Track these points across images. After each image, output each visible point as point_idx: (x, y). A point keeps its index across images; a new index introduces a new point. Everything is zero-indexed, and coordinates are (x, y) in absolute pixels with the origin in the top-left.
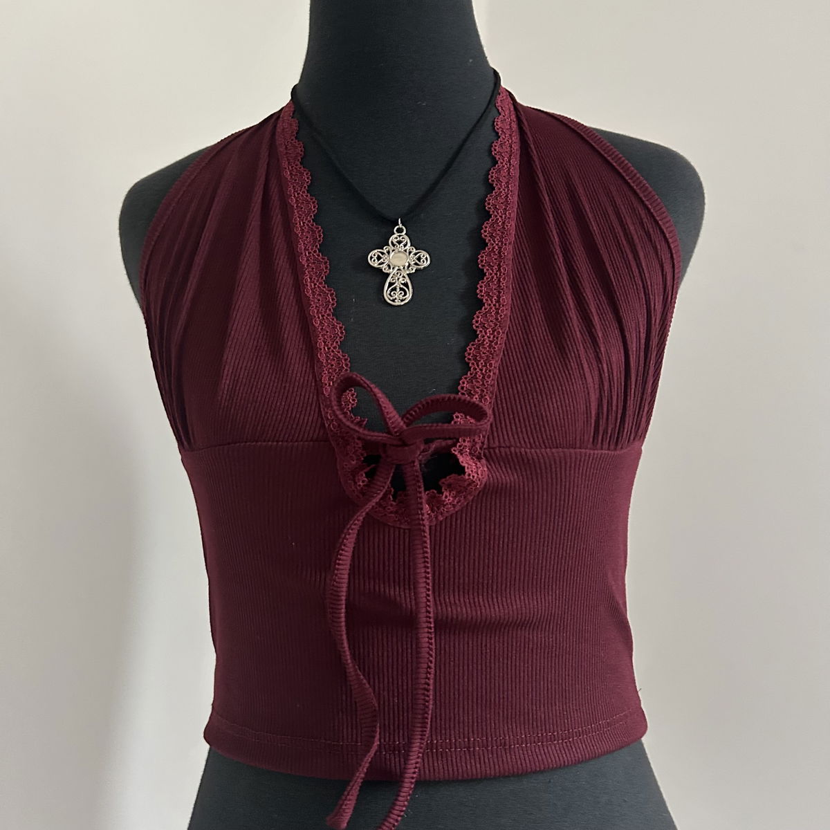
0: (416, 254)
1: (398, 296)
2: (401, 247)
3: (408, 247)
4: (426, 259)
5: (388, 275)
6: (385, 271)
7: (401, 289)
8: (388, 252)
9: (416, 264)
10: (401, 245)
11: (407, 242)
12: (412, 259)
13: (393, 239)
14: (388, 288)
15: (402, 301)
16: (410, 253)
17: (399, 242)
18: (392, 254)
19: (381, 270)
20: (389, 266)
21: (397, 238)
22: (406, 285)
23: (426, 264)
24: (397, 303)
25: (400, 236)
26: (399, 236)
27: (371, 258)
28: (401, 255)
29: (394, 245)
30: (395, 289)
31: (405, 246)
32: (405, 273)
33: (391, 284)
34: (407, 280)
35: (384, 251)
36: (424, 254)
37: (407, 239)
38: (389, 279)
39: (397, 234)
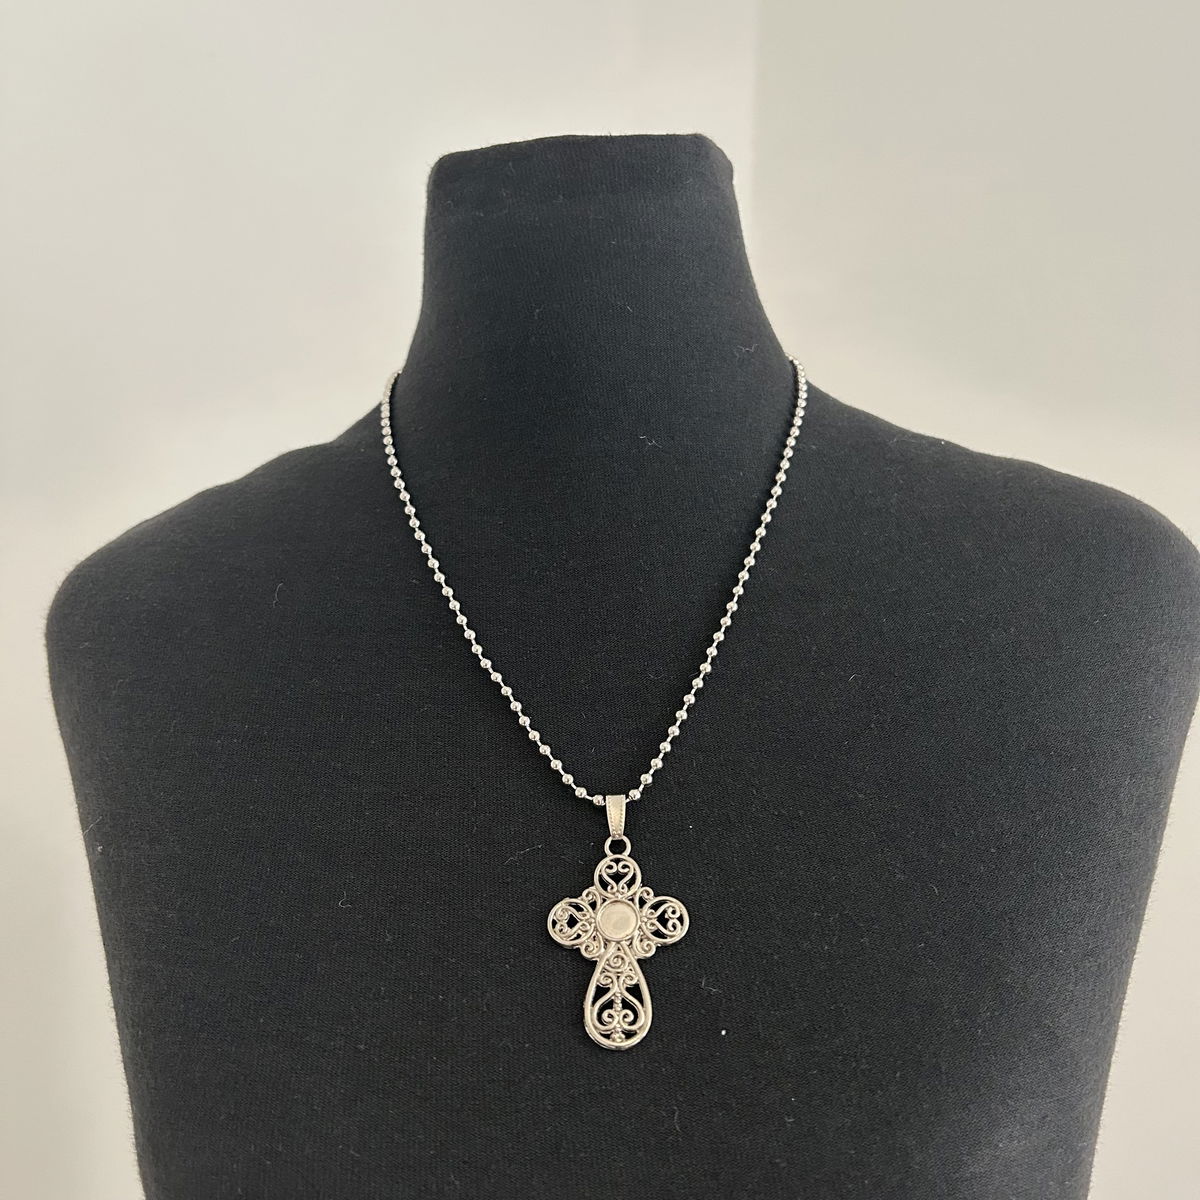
0: (655, 907)
1: (619, 1024)
2: (619, 890)
3: (637, 889)
4: (681, 919)
5: (595, 964)
6: (590, 956)
7: (626, 1005)
8: (593, 905)
9: (657, 934)
10: (622, 883)
11: (634, 877)
12: (647, 919)
13: (601, 869)
14: (594, 1003)
15: (629, 1035)
16: (642, 902)
17: (617, 877)
18: (601, 908)
19: (576, 953)
20: (595, 940)
21: (610, 867)
22: (635, 990)
23: (680, 933)
24: (619, 1042)
25: (617, 861)
27: (554, 923)
29: (604, 885)
30: (609, 1005)
31: (631, 884)
32: (632, 959)
33: (601, 991)
34: (639, 978)
35: (583, 901)
36: (675, 906)
37: (634, 867)
38: (597, 979)
39: (611, 856)
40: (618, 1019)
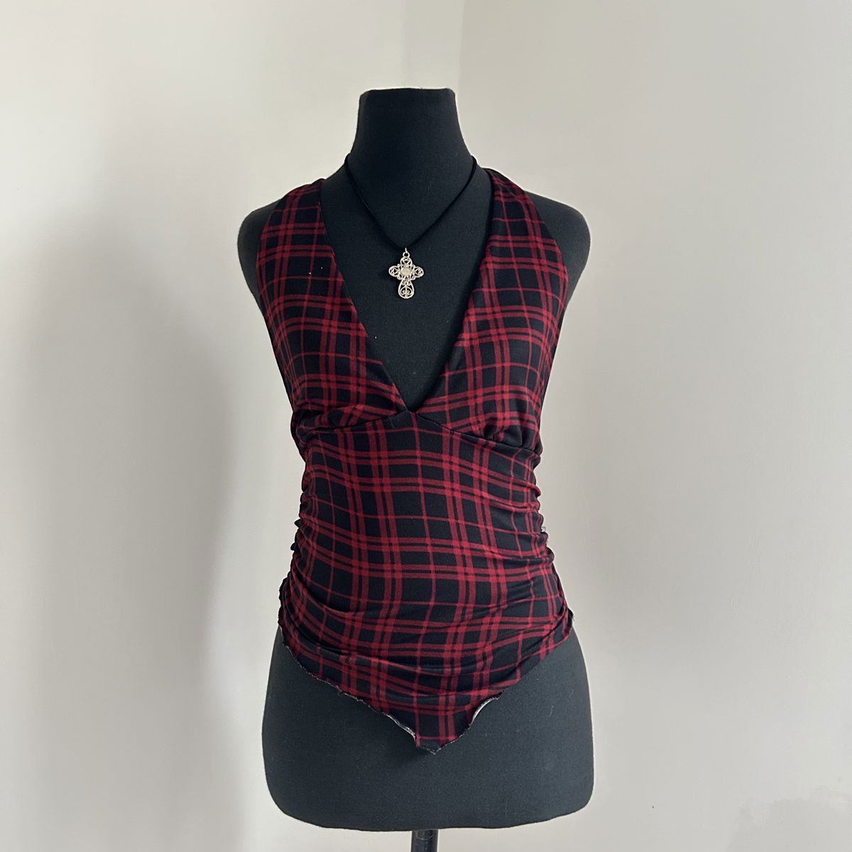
0: (415, 269)
1: (406, 293)
3: (411, 265)
4: (422, 272)
5: (400, 281)
6: (399, 279)
7: (408, 289)
8: (400, 268)
9: (416, 275)
10: (407, 263)
11: (410, 262)
12: (413, 272)
13: (402, 259)
15: (409, 296)
16: (412, 268)
19: (396, 278)
20: (401, 276)
22: (410, 287)
23: (422, 275)
24: (406, 297)
26: (406, 258)
27: (391, 271)
28: (407, 269)
29: (403, 263)
30: (404, 289)
32: (410, 280)
33: (402, 286)
34: (411, 284)
35: (398, 266)
36: (420, 270)
39: (404, 257)
40: (406, 292)
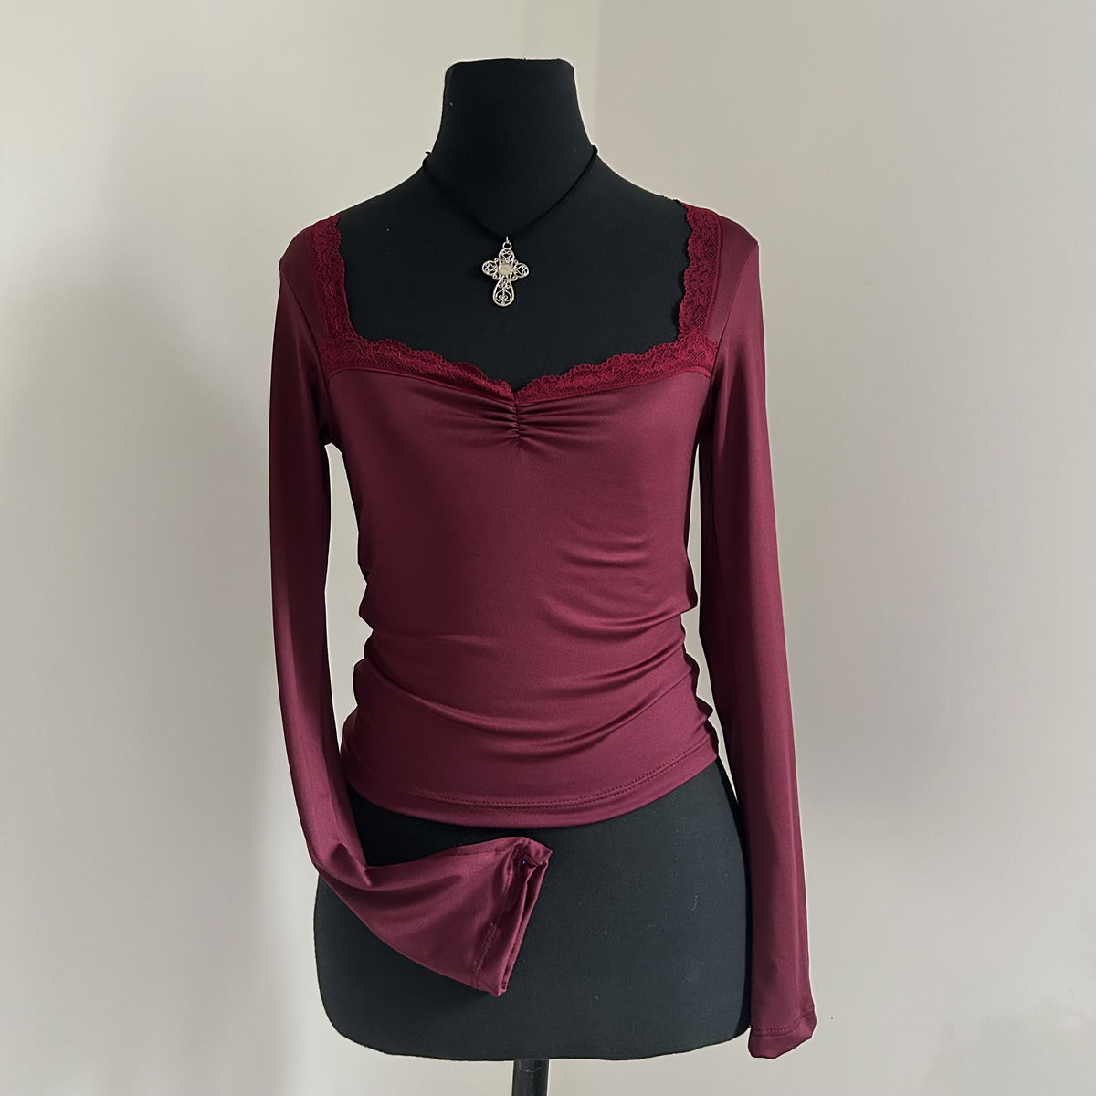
0: (518, 266)
2: (507, 260)
3: (513, 260)
4: (526, 270)
5: (497, 281)
6: (496, 279)
7: (506, 294)
8: (498, 263)
9: (518, 274)
10: (508, 258)
11: (512, 256)
12: (515, 270)
13: (501, 252)
14: (496, 292)
15: (506, 303)
16: (514, 264)
17: (506, 256)
18: (500, 265)
19: (491, 277)
20: (498, 274)
21: (504, 252)
22: (510, 290)
24: (503, 304)
25: (507, 250)
27: (485, 267)
28: (508, 266)
29: (502, 257)
30: (501, 293)
31: (511, 258)
32: (509, 281)
33: (499, 289)
34: (511, 287)
35: (496, 261)
36: (525, 267)
37: (512, 253)
38: (497, 285)
39: (505, 249)
40: (503, 298)
